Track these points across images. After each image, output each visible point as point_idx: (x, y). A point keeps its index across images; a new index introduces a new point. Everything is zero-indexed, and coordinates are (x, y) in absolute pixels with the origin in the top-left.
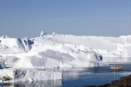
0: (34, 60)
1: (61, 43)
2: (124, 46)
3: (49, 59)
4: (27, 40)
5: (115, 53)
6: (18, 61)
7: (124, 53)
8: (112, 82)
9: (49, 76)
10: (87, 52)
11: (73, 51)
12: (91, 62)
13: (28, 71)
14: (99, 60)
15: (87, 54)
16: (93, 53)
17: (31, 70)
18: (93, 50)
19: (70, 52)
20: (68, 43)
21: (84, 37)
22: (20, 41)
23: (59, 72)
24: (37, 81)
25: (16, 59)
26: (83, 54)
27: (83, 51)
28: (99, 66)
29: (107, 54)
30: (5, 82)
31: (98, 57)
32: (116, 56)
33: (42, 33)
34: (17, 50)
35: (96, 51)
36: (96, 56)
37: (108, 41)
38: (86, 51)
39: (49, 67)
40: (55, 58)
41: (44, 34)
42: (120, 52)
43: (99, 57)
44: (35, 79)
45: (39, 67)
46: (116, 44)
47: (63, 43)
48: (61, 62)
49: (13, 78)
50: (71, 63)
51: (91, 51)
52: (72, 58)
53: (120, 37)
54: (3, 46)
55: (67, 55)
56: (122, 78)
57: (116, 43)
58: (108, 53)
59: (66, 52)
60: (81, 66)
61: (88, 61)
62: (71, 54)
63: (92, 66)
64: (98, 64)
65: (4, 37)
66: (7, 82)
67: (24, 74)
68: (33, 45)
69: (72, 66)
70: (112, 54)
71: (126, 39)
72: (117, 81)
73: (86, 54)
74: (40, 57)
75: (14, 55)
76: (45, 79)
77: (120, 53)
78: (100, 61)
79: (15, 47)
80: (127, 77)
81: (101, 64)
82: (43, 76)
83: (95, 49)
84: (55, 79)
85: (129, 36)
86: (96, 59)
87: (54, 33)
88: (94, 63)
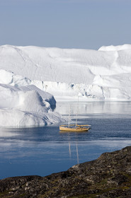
2: (112, 73)
5: (87, 91)
7: (112, 90)
8: (81, 166)
10: (15, 88)
12: (27, 113)
14: (48, 109)
15: (18, 94)
16: (32, 92)
18: (32, 83)
21: (9, 50)
26: (7, 92)
27: (6, 86)
28: (46, 124)
29: (67, 95)
31: (44, 101)
32: (91, 99)
35: (39, 85)
36: (41, 99)
37: (70, 60)
38: (13, 84)
42: (102, 88)
43: (47, 101)
46: (90, 67)
51: (26, 84)
53: (102, 49)
56: (105, 154)
57: (92, 64)
58: (70, 91)
61: (19, 110)
63: (30, 123)
64: (45, 119)
70: (80, 94)
71: (116, 55)
72: (93, 162)
73: (15, 93)
77: (100, 91)
78: (49, 111)
80: (118, 151)
81: (51, 120)
83: (37, 82)
86: (39, 107)
88: (35, 116)
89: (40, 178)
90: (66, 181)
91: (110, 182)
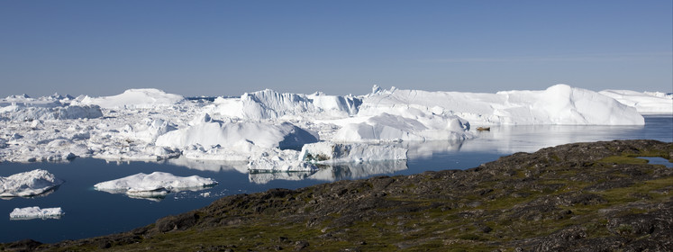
0: (363, 130)
1: (405, 103)
2: (505, 107)
3: (386, 127)
4: (352, 99)
6: (339, 131)
7: (505, 118)
8: (486, 164)
9: (387, 154)
10: (445, 117)
11: (423, 115)
12: (452, 132)
13: (354, 146)
14: (465, 129)
15: (447, 121)
16: (455, 119)
17: (358, 145)
18: (455, 114)
19: (419, 117)
20: (416, 103)
21: (441, 94)
22: (341, 101)
23: (402, 147)
24: (368, 162)
25: (335, 128)
26: (440, 119)
27: (439, 116)
28: (464, 139)
29: (477, 121)
30: (319, 162)
33: (374, 89)
34: (336, 114)
35: (460, 116)
36: (461, 124)
37: (478, 99)
38: (444, 115)
39: (387, 140)
40: (396, 127)
41: (378, 90)
42: (499, 117)
43: (464, 124)
44: (364, 159)
45: (371, 141)
46: (491, 104)
47: (407, 103)
48: (405, 133)
49: (332, 157)
50: (420, 133)
51: (451, 115)
52: (422, 127)
53: (499, 93)
54: (316, 108)
55: (415, 122)
56: (502, 157)
57: (493, 102)
58: (479, 119)
59: (413, 117)
60: (437, 138)
61: (447, 130)
62: (420, 120)
63: (454, 138)
64: (463, 136)
65: (318, 95)
66: (322, 162)
67: (348, 150)
68: (361, 107)
69: (422, 139)
70: (485, 121)
71: (508, 97)
72: (494, 162)
73: (445, 120)
74: (373, 124)
75: (331, 122)
76: (381, 158)
77: (498, 119)
78: (466, 131)
79: (334, 109)
82: (377, 153)
83: (459, 113)
84: (395, 158)
85: (513, 92)
86: (460, 128)
87: (393, 88)
88: (458, 134)
89: (461, 171)
90: (477, 173)
91: (505, 174)
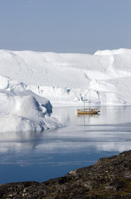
2: (108, 77)
5: (83, 96)
7: (108, 95)
8: (78, 171)
10: (11, 93)
12: (23, 119)
14: (45, 114)
15: (14, 99)
16: (28, 97)
18: (27, 88)
21: (4, 54)
26: (3, 98)
28: (43, 129)
29: (63, 99)
31: (41, 106)
35: (36, 91)
36: (37, 104)
37: (65, 64)
38: (9, 89)
42: (97, 92)
43: (43, 105)
46: (86, 71)
51: (21, 90)
53: (98, 53)
57: (88, 69)
58: (66, 95)
61: (15, 115)
63: (27, 128)
64: (42, 124)
70: (76, 99)
71: (112, 59)
72: (90, 167)
73: (11, 98)
77: (96, 96)
78: (46, 116)
80: (115, 157)
81: (48, 125)
83: (33, 87)
85: (120, 51)
86: (36, 112)
88: (32, 121)
89: (38, 184)
90: (64, 187)
91: (107, 187)
